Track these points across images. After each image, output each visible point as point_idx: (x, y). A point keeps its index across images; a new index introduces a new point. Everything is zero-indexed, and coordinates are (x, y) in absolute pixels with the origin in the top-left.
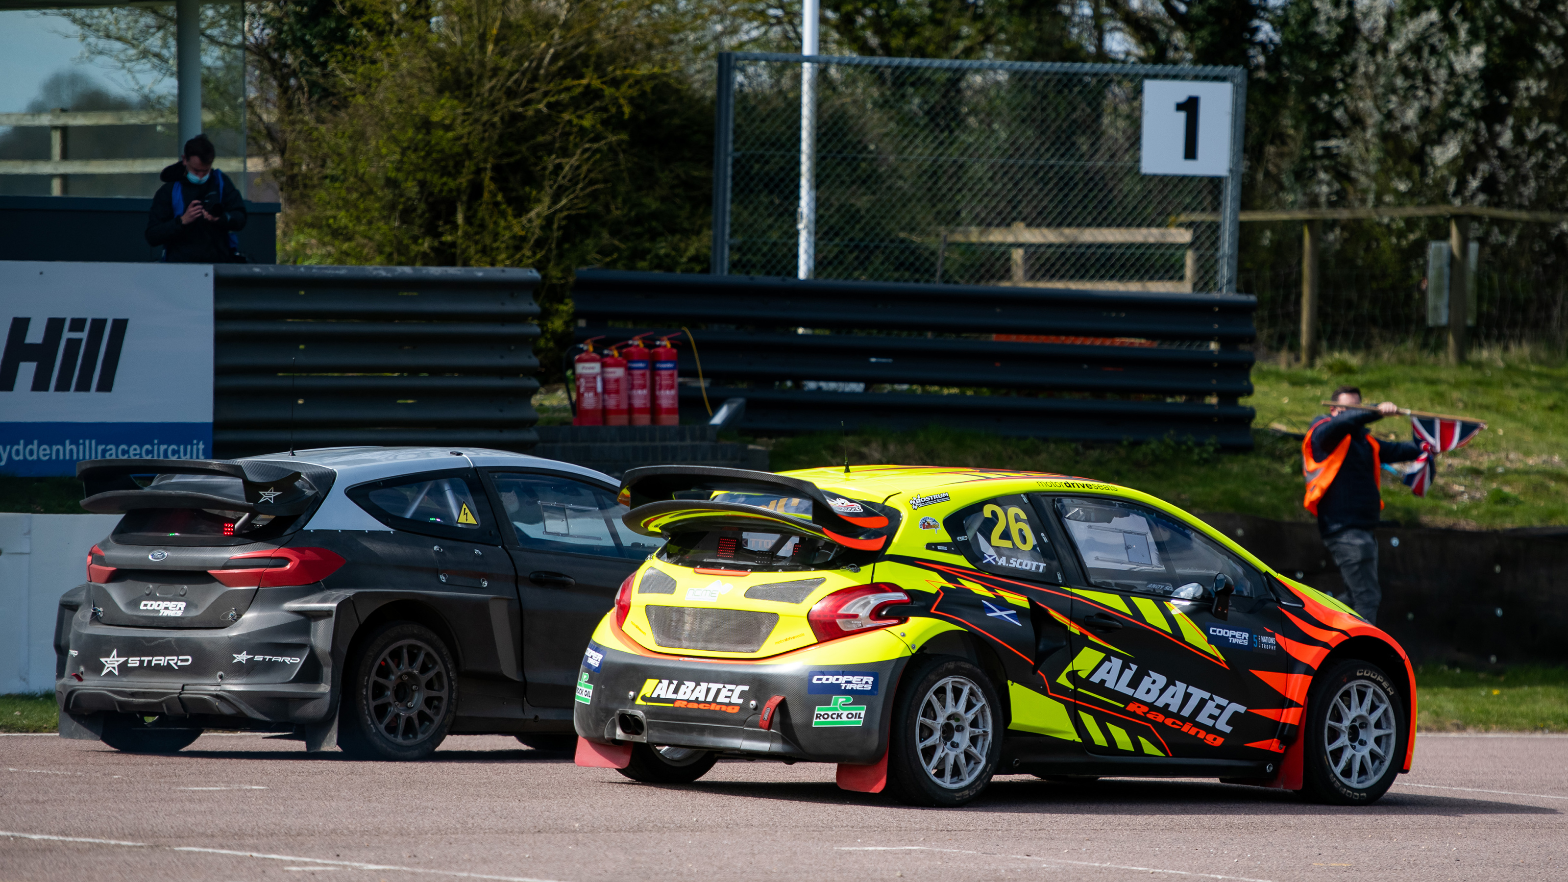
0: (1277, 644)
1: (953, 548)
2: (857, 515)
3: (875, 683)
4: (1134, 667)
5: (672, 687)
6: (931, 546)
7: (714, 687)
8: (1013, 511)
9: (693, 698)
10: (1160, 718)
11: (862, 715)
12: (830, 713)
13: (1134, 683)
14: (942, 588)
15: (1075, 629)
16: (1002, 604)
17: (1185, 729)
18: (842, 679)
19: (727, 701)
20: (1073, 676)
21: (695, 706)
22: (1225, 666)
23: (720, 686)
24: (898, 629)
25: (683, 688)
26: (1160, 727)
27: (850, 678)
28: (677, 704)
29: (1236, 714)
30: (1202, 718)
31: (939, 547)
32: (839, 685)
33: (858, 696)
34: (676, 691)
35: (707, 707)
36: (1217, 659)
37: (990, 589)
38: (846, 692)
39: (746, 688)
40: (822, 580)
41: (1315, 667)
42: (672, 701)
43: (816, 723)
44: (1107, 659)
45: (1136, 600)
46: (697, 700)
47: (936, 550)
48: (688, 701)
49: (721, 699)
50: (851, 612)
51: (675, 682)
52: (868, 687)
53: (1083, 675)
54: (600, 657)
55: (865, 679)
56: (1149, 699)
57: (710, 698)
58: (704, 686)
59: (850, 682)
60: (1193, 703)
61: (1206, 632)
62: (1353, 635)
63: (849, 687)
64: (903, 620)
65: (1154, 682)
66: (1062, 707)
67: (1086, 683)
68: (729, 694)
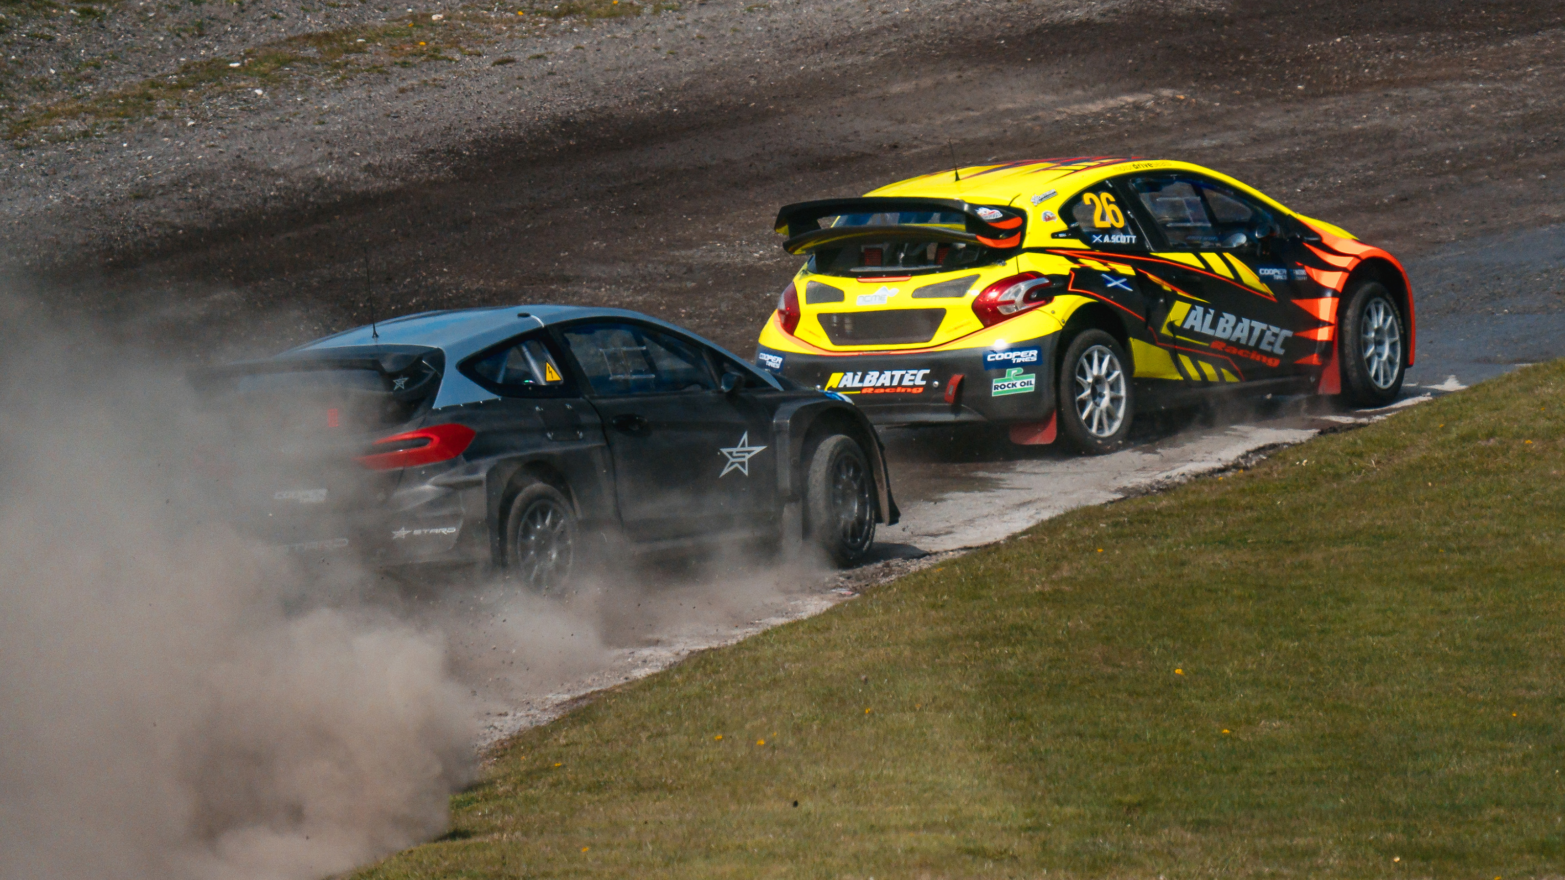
0: (1308, 275)
1: (1072, 233)
2: (998, 220)
3: (1039, 355)
4: (1212, 311)
5: (858, 378)
6: (1055, 235)
7: (898, 374)
8: (1105, 195)
9: (879, 384)
10: (1234, 351)
11: (1033, 382)
12: (1006, 384)
13: (1214, 325)
14: (1072, 269)
15: (1167, 288)
16: (1114, 274)
17: (1253, 356)
18: (1012, 355)
19: (911, 383)
20: (1171, 326)
21: (882, 391)
22: (1274, 299)
23: (903, 372)
24: (1048, 308)
25: (868, 378)
26: (1236, 358)
27: (1018, 353)
28: (864, 391)
29: (1287, 339)
30: (1264, 346)
31: (1061, 235)
32: (1010, 360)
33: (1027, 367)
34: (862, 380)
35: (893, 390)
36: (1267, 294)
37: (1105, 264)
38: (1017, 365)
39: (928, 371)
40: (977, 277)
41: (1340, 289)
42: (860, 389)
43: (995, 393)
44: (1193, 308)
45: (1203, 255)
46: (883, 386)
47: (1058, 237)
48: (874, 387)
49: (905, 382)
50: (1008, 299)
51: (860, 374)
52: (1035, 359)
53: (1178, 324)
54: (780, 360)
55: (1031, 352)
56: (1225, 336)
57: (895, 383)
58: (888, 374)
59: (1019, 357)
60: (1256, 333)
61: (1257, 273)
62: (1364, 257)
63: (1019, 360)
64: (1048, 300)
65: (1227, 322)
66: (1166, 352)
67: (1180, 330)
68: (913, 378)
